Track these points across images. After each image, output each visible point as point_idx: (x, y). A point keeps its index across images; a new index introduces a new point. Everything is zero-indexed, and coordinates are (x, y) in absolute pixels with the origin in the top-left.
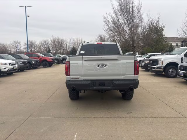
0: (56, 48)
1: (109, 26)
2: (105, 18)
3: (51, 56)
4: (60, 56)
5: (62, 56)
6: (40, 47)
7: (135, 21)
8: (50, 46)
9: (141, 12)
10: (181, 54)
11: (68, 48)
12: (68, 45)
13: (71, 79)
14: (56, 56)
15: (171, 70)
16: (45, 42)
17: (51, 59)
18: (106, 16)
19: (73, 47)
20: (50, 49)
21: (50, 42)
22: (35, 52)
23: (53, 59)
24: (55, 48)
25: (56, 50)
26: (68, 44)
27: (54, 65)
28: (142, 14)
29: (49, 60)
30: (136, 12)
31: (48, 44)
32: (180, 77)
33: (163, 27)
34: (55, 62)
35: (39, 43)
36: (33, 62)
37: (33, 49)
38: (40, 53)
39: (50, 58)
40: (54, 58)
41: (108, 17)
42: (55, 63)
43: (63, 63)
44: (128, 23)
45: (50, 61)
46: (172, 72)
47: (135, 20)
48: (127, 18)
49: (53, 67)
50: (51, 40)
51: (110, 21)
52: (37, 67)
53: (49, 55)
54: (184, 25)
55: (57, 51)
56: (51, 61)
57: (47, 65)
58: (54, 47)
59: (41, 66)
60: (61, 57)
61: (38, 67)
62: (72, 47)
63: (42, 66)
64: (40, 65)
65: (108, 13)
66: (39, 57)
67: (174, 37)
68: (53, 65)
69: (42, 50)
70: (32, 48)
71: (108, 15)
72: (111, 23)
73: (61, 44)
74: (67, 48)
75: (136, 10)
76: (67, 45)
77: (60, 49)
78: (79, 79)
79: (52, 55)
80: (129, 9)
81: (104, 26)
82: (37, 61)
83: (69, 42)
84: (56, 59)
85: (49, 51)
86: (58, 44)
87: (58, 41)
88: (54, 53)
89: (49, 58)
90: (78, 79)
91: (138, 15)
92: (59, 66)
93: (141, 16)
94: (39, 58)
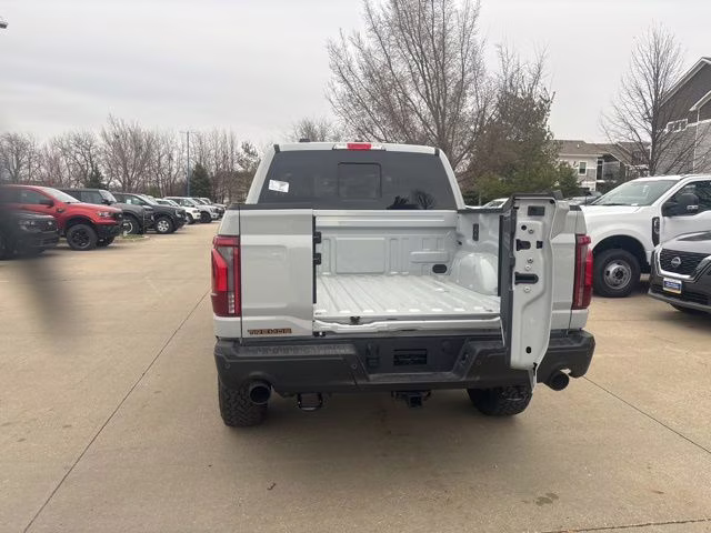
0: (125, 168)
1: (352, 84)
2: (335, 53)
3: (107, 203)
4: (146, 204)
5: (152, 201)
6: (54, 163)
7: (450, 71)
8: (99, 161)
9: (477, 38)
10: (650, 204)
11: (175, 171)
12: (175, 159)
13: (246, 335)
14: (129, 201)
15: (613, 268)
16: (79, 142)
17: (106, 214)
18: (339, 46)
19: (198, 166)
20: (98, 174)
21: (100, 142)
22: (34, 183)
23: (115, 216)
24: (121, 169)
25: (124, 177)
26: (175, 152)
27: (121, 242)
28: (479, 43)
29: (98, 220)
30: (454, 36)
31: (93, 151)
32: (662, 296)
33: (546, 102)
34: (125, 228)
35: (49, 147)
36: (24, 228)
37: (24, 171)
38: (55, 187)
39: (103, 211)
40: (120, 210)
41: (348, 49)
42: (125, 233)
43: (157, 229)
44: (425, 79)
45: (102, 224)
46: (619, 274)
47: (453, 70)
48: (423, 59)
49: (112, 248)
50: (104, 135)
51: (356, 66)
52: (43, 249)
53: (95, 195)
54: (626, 97)
55: (130, 182)
56: (107, 225)
57: (87, 239)
58: (117, 164)
59: (59, 245)
60: (148, 204)
61: (49, 248)
62: (192, 165)
63: (67, 245)
64: (57, 241)
65: (347, 33)
66: (51, 203)
67: (571, 142)
68: (116, 238)
69: (66, 175)
70: (19, 166)
71: (348, 42)
72: (360, 74)
73: (147, 155)
74: (171, 170)
75: (456, 29)
76: (170, 158)
77: (141, 172)
78: (289, 331)
79: (110, 196)
80: (430, 21)
81: (332, 84)
82: (42, 224)
83: (180, 144)
84: (127, 214)
85: (95, 182)
86: (135, 154)
87: (135, 139)
88: (117, 189)
89: (98, 210)
90: (284, 331)
91: (464, 51)
92: (142, 244)
93: (474, 53)
94: (54, 209)
